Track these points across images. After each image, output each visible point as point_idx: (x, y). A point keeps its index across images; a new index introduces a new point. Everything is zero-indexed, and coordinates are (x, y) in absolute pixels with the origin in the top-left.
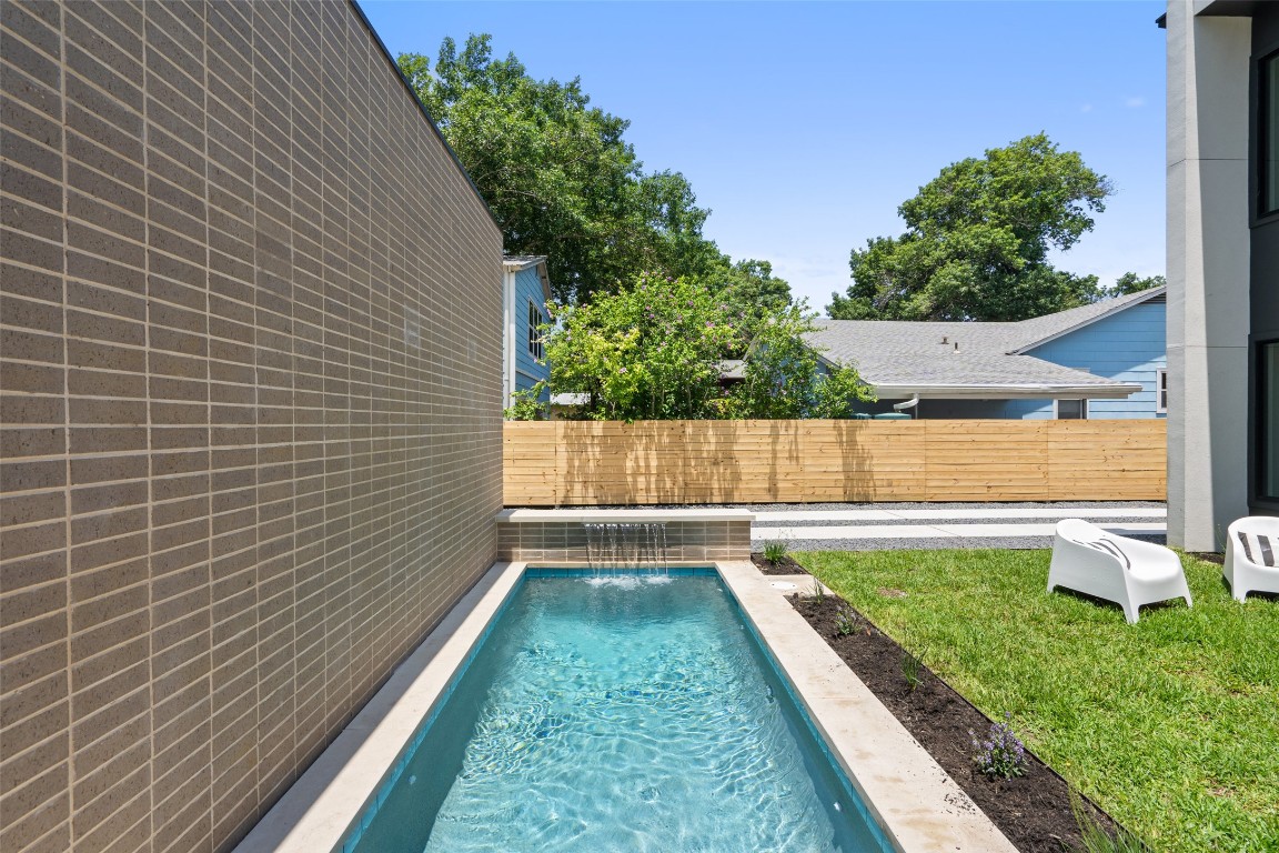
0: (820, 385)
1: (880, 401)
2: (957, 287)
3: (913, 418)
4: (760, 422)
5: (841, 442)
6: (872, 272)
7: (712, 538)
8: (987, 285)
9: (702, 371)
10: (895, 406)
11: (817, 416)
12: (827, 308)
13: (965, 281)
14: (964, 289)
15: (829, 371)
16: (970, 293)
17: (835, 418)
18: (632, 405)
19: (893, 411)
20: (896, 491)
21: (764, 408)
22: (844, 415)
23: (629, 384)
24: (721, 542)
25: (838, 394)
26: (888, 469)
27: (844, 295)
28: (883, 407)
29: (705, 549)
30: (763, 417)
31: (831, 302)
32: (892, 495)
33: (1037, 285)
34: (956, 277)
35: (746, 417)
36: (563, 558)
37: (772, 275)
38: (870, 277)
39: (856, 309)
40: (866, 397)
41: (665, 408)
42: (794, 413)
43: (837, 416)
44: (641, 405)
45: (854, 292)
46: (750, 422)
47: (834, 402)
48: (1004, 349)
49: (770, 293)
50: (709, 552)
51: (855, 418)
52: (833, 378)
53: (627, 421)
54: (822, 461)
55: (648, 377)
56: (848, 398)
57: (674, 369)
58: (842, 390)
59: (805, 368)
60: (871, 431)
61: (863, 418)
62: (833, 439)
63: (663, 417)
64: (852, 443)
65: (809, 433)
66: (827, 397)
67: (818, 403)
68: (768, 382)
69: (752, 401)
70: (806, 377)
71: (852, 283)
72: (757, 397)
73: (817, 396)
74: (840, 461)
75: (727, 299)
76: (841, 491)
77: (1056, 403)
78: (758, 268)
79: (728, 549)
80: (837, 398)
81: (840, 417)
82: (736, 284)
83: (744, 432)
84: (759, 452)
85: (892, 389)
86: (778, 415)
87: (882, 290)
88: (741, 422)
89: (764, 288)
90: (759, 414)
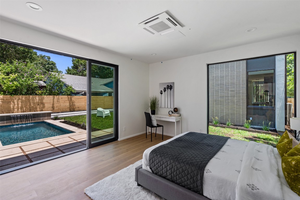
0: (64, 89)
1: (76, 92)
2: (95, 70)
3: (83, 96)
4: (50, 96)
5: (69, 100)
6: (77, 64)
7: (43, 116)
8: (100, 71)
9: (35, 85)
10: (80, 93)
11: (64, 95)
12: (66, 70)
13: (96, 70)
14: (96, 71)
15: (66, 86)
16: (97, 72)
17: (67, 95)
18: (13, 92)
19: (79, 94)
20: (80, 109)
21: (51, 93)
22: (70, 95)
23: (12, 87)
24: (45, 116)
25: (68, 91)
26: (78, 105)
27: (70, 68)
28: (77, 93)
29: (41, 118)
30: (51, 95)
31: (67, 69)
32: (79, 109)
33: (109, 72)
34: (94, 68)
35: (47, 95)
36: (4, 123)
37: (51, 60)
38: (77, 65)
39: (73, 71)
40: (74, 92)
41: (23, 93)
42: (58, 94)
43: (68, 95)
44: (16, 92)
45: (73, 68)
46: (48, 96)
47: (67, 92)
48: (100, 84)
49: (50, 64)
50: (42, 119)
51: (72, 95)
52: (67, 88)
53: (12, 96)
54: (65, 104)
55: (19, 85)
56: (70, 92)
57: (27, 84)
58: (69, 90)
59: (61, 86)
60: (75, 98)
61: (73, 95)
62: (67, 99)
63: (23, 95)
64: (71, 100)
65: (62, 98)
66: (66, 91)
67: (64, 93)
68: (52, 88)
69: (48, 92)
70: (61, 87)
71: (72, 65)
72: (49, 91)
73: (64, 91)
74: (69, 104)
75: (36, 64)
76: (69, 109)
77: (108, 93)
78: (46, 58)
79: (46, 118)
80: (68, 92)
81: (69, 95)
82: (39, 60)
83: (46, 98)
84: (50, 102)
85: (79, 90)
86: (54, 95)
87: (80, 68)
88: (45, 96)
89: (48, 63)
90: (50, 94)
